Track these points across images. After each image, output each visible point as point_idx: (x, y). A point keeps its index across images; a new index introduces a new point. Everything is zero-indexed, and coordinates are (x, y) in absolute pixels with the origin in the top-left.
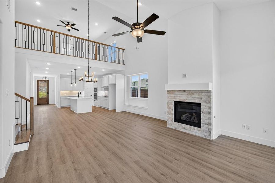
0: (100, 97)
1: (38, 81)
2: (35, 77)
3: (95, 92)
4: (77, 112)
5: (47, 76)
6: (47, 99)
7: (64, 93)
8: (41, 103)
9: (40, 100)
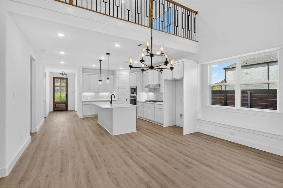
0: (143, 102)
1: (54, 78)
2: (50, 73)
3: (133, 95)
4: (112, 134)
5: (65, 72)
6: (66, 103)
7: (88, 95)
8: (59, 109)
9: (57, 105)
